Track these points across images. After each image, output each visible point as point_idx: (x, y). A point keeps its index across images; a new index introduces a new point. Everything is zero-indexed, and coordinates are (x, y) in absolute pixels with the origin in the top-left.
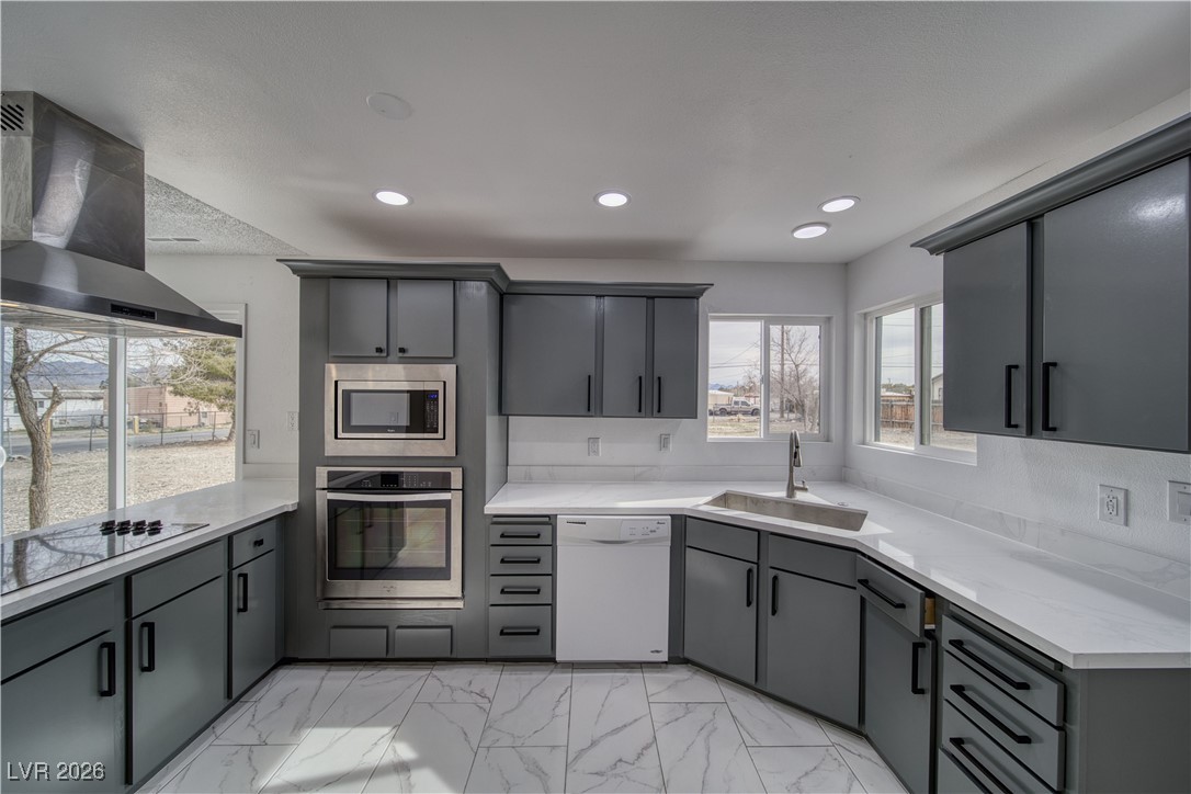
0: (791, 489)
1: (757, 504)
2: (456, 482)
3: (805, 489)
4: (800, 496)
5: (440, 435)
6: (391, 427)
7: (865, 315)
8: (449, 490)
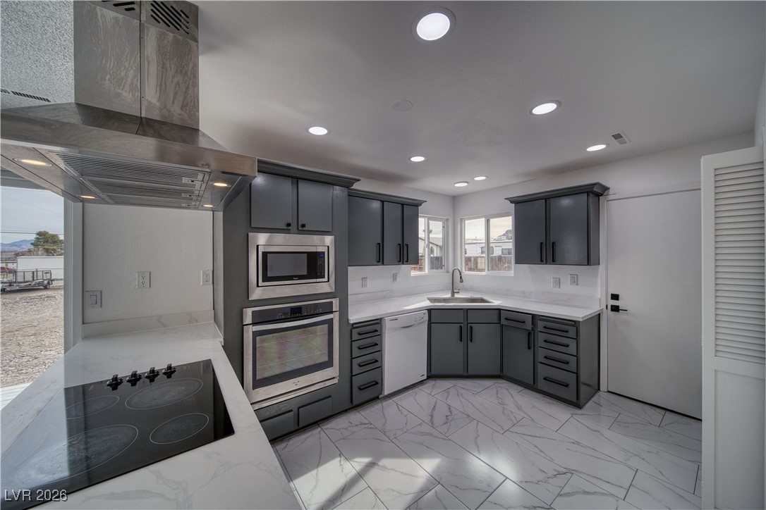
0: (453, 293)
1: (445, 300)
2: (336, 307)
3: (458, 292)
4: (456, 296)
5: (326, 279)
6: (295, 276)
7: (461, 219)
8: (332, 312)
